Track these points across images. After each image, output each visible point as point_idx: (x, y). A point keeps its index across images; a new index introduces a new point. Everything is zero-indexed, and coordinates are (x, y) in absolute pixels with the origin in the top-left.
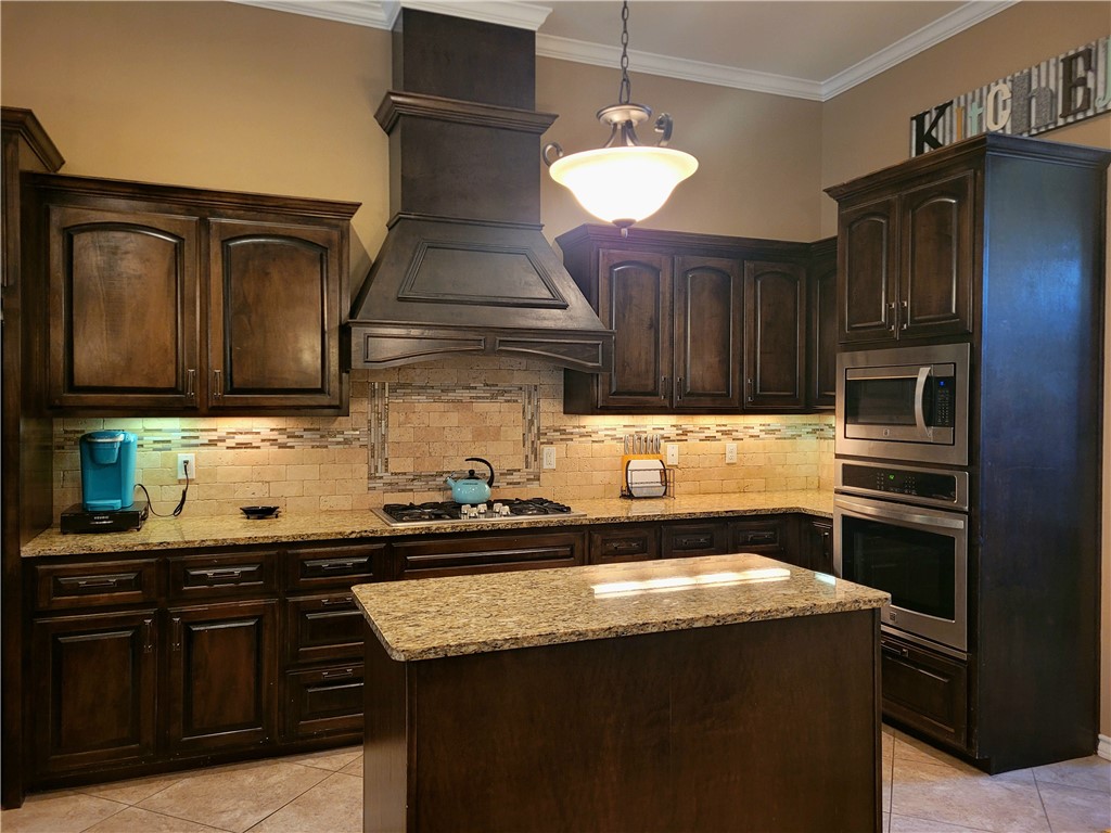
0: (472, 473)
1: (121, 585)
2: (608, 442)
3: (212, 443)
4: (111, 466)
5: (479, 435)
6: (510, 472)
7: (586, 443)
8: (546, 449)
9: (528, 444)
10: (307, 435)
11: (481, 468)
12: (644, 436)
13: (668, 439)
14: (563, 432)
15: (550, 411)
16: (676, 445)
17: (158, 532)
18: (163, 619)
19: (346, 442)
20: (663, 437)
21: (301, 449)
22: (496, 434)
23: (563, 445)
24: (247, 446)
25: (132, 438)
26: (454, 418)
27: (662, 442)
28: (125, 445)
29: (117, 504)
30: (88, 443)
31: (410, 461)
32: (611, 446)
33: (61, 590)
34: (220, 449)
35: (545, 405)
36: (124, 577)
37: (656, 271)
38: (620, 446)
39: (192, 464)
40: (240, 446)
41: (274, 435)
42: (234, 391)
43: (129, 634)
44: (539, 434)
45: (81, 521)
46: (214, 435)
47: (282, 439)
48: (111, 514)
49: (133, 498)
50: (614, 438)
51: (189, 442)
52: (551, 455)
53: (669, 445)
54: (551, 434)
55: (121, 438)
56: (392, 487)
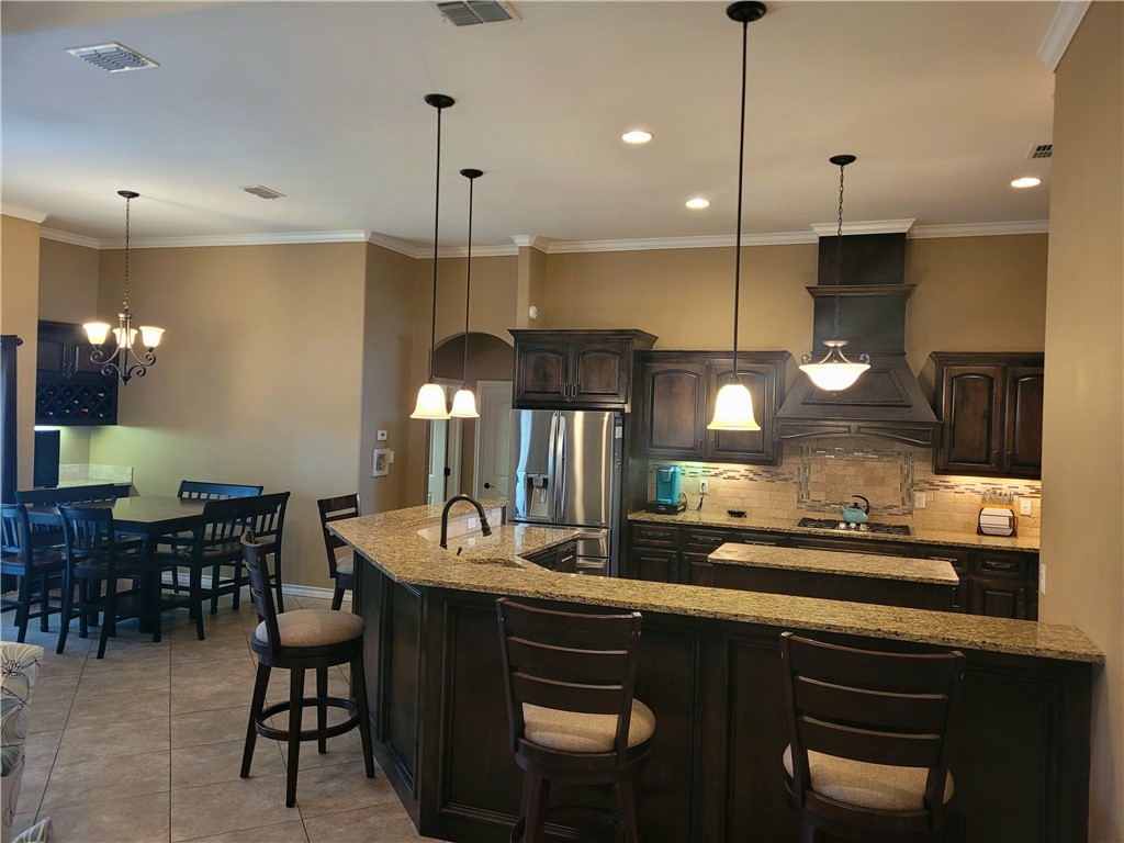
0: (856, 504)
1: (664, 538)
2: (968, 493)
3: (716, 475)
4: (668, 483)
5: (869, 482)
6: (891, 507)
7: (950, 494)
8: (918, 494)
9: (905, 490)
10: (764, 474)
11: (861, 502)
12: (998, 491)
13: (1021, 495)
14: (932, 484)
15: (922, 470)
16: (1029, 501)
17: (690, 517)
18: (680, 556)
19: (785, 480)
20: (1016, 494)
21: (760, 482)
22: (881, 482)
23: (932, 493)
24: (733, 478)
25: (678, 470)
26: (852, 470)
27: (1016, 497)
28: (674, 473)
29: (669, 501)
30: (658, 471)
31: (823, 494)
32: (971, 497)
33: (642, 537)
34: (719, 480)
35: (917, 465)
36: (666, 534)
37: (991, 380)
38: (978, 498)
39: (707, 485)
40: (729, 478)
41: (747, 473)
42: (719, 451)
43: (666, 560)
44: (912, 484)
45: (654, 508)
46: (717, 471)
47: (751, 476)
48: (666, 505)
49: (676, 500)
50: (973, 491)
51: (706, 473)
52: (921, 499)
53: (1022, 499)
54: (921, 485)
55: (672, 470)
56: (811, 508)
